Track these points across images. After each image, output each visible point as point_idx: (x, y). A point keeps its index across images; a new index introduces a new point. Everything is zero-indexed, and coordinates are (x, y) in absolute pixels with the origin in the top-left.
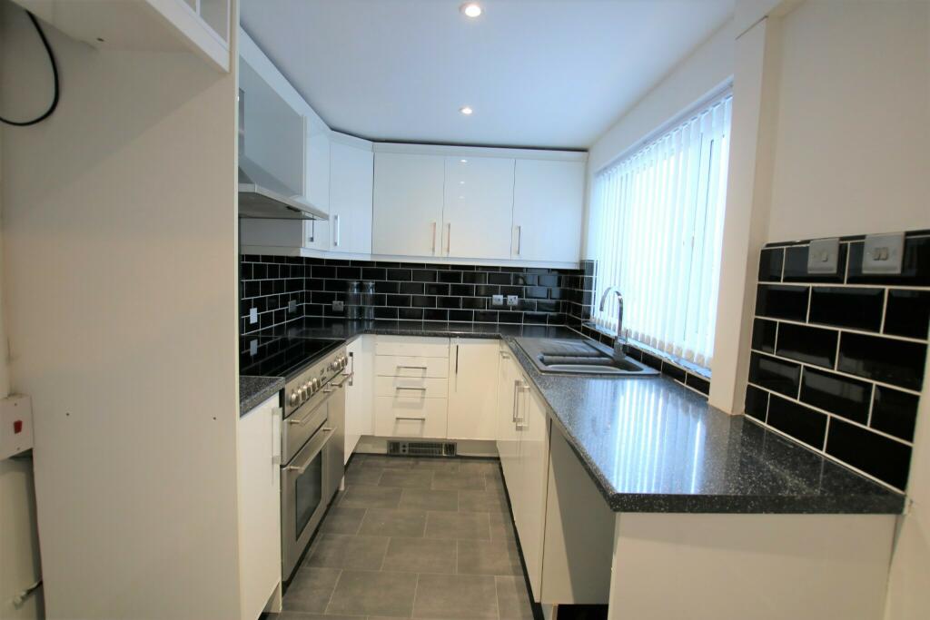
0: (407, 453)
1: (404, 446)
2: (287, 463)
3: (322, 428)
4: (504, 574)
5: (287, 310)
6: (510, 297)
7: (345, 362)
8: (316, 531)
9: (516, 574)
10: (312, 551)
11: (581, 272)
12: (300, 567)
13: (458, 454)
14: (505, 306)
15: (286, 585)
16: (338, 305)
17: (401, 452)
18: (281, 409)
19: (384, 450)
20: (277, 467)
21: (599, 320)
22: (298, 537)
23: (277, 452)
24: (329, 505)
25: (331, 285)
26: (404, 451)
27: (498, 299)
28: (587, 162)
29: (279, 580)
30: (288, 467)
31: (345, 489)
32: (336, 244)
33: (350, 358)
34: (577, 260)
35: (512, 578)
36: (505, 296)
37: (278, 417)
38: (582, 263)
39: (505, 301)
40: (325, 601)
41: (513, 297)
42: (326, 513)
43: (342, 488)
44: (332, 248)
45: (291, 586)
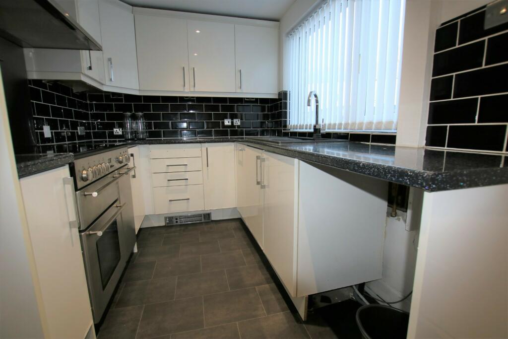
0: (179, 223)
1: (177, 219)
2: (85, 229)
3: (115, 205)
4: (261, 284)
5: (77, 132)
6: (235, 121)
7: (128, 160)
8: (120, 281)
9: (268, 283)
10: (118, 296)
11: (280, 99)
12: (110, 310)
13: (212, 219)
14: (232, 126)
15: (98, 327)
16: (118, 131)
17: (175, 223)
18: (72, 178)
19: (163, 224)
20: (76, 231)
21: (294, 125)
22: (104, 288)
23: (73, 217)
24: (128, 262)
25: (111, 117)
26: (177, 222)
27: (227, 122)
28: (279, 28)
29: (91, 323)
30: (87, 232)
31: (138, 251)
32: (111, 80)
33: (132, 158)
34: (277, 92)
35: (267, 286)
36: (232, 119)
37: (70, 187)
38: (280, 94)
39: (232, 123)
40: (134, 331)
41: (237, 120)
42: (126, 269)
43: (136, 250)
44: (108, 83)
45: (104, 326)
